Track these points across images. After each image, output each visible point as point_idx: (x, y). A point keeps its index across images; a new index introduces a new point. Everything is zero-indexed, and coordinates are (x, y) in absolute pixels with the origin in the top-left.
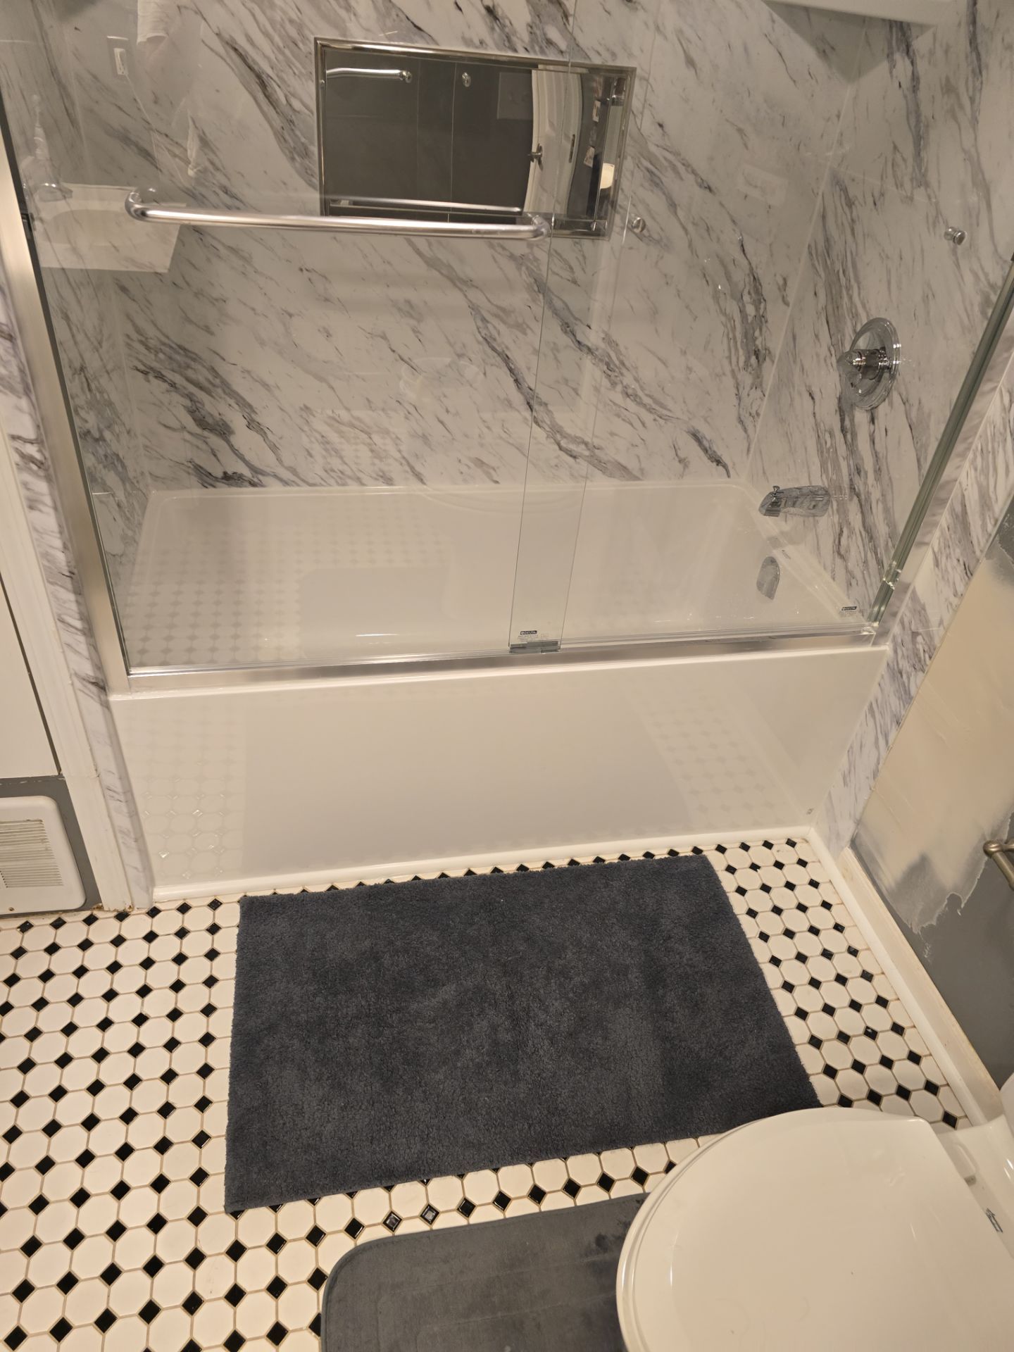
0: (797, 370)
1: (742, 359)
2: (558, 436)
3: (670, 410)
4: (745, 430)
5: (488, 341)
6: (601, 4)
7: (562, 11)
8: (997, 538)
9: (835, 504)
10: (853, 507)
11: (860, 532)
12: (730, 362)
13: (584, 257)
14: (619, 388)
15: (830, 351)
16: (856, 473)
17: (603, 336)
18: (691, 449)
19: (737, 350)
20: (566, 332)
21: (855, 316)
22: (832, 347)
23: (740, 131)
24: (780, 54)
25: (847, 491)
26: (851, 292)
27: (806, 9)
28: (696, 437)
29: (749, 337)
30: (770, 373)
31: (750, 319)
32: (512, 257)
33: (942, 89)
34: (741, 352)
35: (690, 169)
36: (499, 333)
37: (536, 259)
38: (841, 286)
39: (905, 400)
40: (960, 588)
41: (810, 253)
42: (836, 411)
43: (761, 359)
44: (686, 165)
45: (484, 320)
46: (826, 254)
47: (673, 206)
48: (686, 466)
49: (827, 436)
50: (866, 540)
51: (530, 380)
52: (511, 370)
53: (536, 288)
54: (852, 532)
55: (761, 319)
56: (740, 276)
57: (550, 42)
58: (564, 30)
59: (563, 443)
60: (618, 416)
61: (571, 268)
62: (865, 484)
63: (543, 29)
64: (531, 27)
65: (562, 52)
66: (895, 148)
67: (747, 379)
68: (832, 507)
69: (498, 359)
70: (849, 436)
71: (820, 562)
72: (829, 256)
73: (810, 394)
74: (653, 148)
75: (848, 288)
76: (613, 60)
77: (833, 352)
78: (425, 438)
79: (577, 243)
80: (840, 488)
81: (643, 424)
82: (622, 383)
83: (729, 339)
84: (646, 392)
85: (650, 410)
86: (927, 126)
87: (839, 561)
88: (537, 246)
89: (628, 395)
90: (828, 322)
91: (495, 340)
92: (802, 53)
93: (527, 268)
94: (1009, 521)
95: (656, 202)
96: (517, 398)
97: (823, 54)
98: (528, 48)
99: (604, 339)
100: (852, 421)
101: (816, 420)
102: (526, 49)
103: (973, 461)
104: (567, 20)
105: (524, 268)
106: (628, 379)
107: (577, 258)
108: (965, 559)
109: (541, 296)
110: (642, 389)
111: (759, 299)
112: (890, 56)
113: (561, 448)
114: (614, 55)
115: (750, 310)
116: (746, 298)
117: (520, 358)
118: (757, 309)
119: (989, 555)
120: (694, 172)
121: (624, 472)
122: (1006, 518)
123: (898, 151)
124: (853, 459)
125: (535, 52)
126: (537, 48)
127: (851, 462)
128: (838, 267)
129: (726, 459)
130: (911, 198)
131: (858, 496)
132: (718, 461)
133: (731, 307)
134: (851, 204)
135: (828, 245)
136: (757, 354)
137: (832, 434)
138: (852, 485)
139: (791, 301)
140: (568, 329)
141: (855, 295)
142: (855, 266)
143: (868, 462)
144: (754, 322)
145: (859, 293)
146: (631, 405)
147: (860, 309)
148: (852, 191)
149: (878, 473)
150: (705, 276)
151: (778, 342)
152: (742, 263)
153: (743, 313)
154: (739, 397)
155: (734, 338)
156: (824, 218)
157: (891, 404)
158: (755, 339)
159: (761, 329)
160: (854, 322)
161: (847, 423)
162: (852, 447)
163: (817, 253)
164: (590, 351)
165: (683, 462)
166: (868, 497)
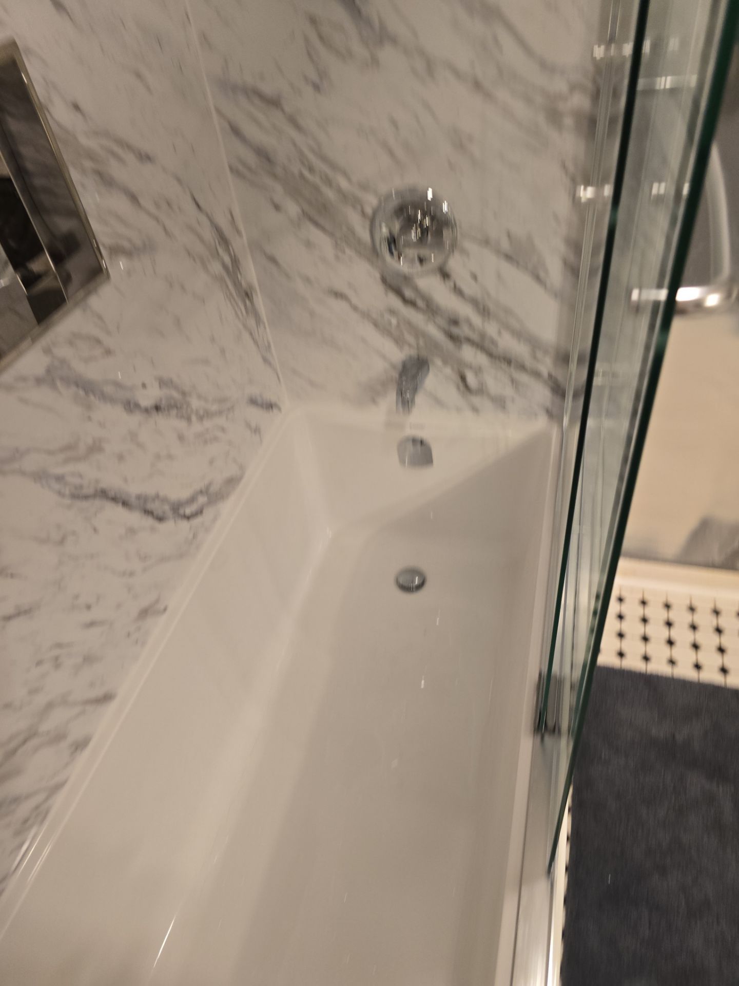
0: (300, 286)
1: (242, 307)
2: (181, 511)
3: (230, 399)
4: (270, 365)
5: (78, 495)
9: (438, 361)
12: (239, 318)
13: (100, 318)
14: (194, 418)
16: (452, 326)
17: (157, 383)
18: (255, 415)
19: (237, 304)
20: (131, 411)
21: (356, 203)
22: (339, 244)
25: (449, 344)
26: (334, 185)
28: (253, 402)
29: (237, 284)
30: (259, 301)
31: (230, 267)
32: (39, 381)
34: (240, 302)
35: (124, 146)
36: (80, 476)
37: (63, 362)
38: (314, 185)
41: (238, 173)
42: (386, 292)
43: (250, 295)
44: (119, 142)
45: (60, 479)
46: (267, 165)
47: (134, 199)
48: (260, 433)
49: (387, 316)
50: (504, 366)
51: (133, 489)
52: (114, 499)
53: (81, 393)
55: (235, 261)
56: (208, 234)
59: (188, 511)
60: (206, 443)
61: (97, 340)
62: (472, 327)
66: (313, 19)
67: (252, 322)
68: (435, 365)
69: (98, 502)
70: (420, 303)
71: (449, 410)
72: (273, 164)
73: (336, 295)
74: (84, 141)
75: (329, 182)
77: (343, 246)
78: (89, 659)
80: (437, 346)
81: (223, 430)
82: (192, 411)
83: (229, 299)
84: (211, 401)
85: (220, 413)
88: (54, 345)
89: (202, 418)
90: (317, 225)
91: (81, 487)
93: (62, 379)
95: (119, 203)
96: (134, 518)
99: (160, 385)
100: (416, 289)
101: (361, 312)
105: (59, 383)
106: (195, 403)
107: (96, 325)
109: (91, 396)
110: (207, 401)
111: (224, 241)
113: (188, 518)
115: (227, 259)
116: (221, 251)
117: (111, 480)
118: (230, 255)
120: (130, 148)
121: (232, 482)
123: (320, 21)
124: (438, 317)
127: (439, 321)
129: (273, 399)
130: (375, 61)
131: (469, 340)
132: (270, 406)
133: (216, 268)
134: (274, 102)
135: (264, 155)
136: (247, 295)
137: (392, 312)
138: (452, 337)
139: (241, 227)
140: (131, 406)
141: (344, 183)
142: (324, 159)
143: (464, 310)
144: (234, 268)
145: (349, 179)
146: (208, 424)
147: (359, 193)
148: (268, 89)
149: (484, 312)
150: (189, 254)
151: (251, 272)
152: (203, 219)
153: (225, 266)
154: (255, 342)
155: (231, 294)
156: (236, 131)
157: (464, 252)
158: (241, 284)
159: (239, 269)
160: (359, 207)
161: (408, 293)
162: (431, 309)
163: (250, 169)
164: (157, 408)
165: (257, 431)
166: (483, 336)
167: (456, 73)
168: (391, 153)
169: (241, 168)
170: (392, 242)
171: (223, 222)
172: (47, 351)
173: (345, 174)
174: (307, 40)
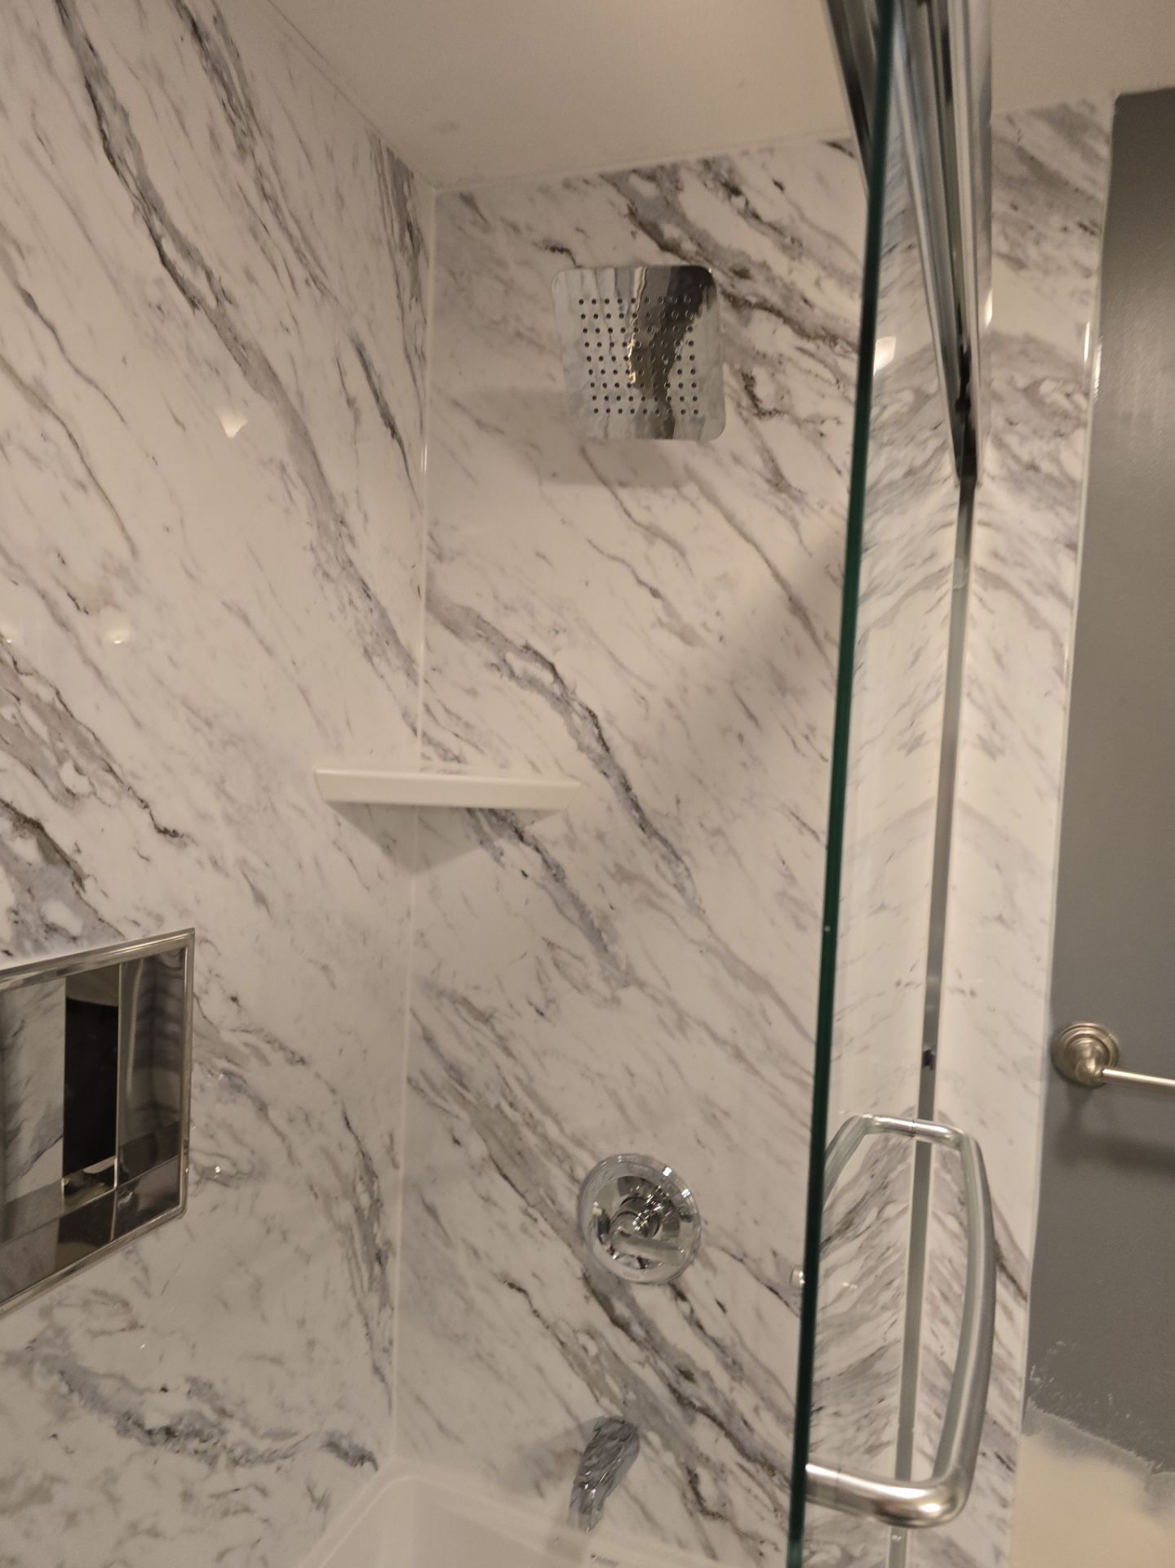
0: (461, 1258)
1: (366, 1276)
3: (295, 1434)
4: (383, 1379)
6: (135, 849)
7: (71, 872)
8: (1030, 1403)
9: (654, 1438)
10: (704, 1435)
11: (742, 1467)
12: (355, 1294)
13: (145, 1270)
14: (223, 1460)
15: (530, 1216)
16: (681, 1379)
17: (187, 1387)
18: (329, 1473)
19: (359, 1270)
20: (123, 1432)
21: (564, 1158)
22: (531, 1210)
23: (325, 968)
24: (351, 861)
25: (675, 1410)
26: (540, 1129)
27: (367, 805)
28: (333, 1445)
29: (368, 1238)
30: (396, 1268)
31: (366, 1213)
32: (10, 1360)
33: (613, 876)
34: (364, 1267)
35: (276, 1045)
37: (60, 1332)
38: (513, 1125)
39: (739, 1256)
40: (1007, 1491)
41: (417, 1089)
42: (586, 1298)
43: (383, 1259)
44: (271, 1041)
46: (458, 1087)
47: (262, 1108)
48: (327, 1506)
49: (584, 1339)
50: (763, 1475)
53: (64, 1389)
54: (720, 1472)
55: (377, 1203)
56: (349, 1162)
57: (51, 929)
58: (79, 903)
60: (226, 1513)
61: (126, 1304)
62: (714, 1391)
63: (39, 911)
64: (16, 913)
65: (74, 939)
66: (550, 945)
67: (373, 1301)
68: (649, 1443)
70: (637, 1329)
71: (664, 1540)
72: (465, 1087)
73: (512, 1286)
74: (226, 1036)
75: (532, 1124)
76: (159, 927)
77: (536, 1214)
79: (129, 1252)
80: (655, 1409)
81: (263, 1492)
82: (224, 1447)
83: (349, 1260)
84: (262, 1432)
85: (267, 1458)
86: (605, 918)
87: (711, 1527)
88: (60, 1304)
89: (235, 1462)
90: (506, 1177)
92: (370, 852)
93: (45, 1361)
94: (1037, 1374)
95: (240, 1113)
97: (387, 849)
98: (11, 950)
99: (189, 1392)
100: (632, 1304)
101: (544, 1322)
102: (7, 953)
103: (935, 1311)
104: (81, 885)
105: (37, 1369)
106: (235, 1433)
107: (134, 1280)
108: (996, 1449)
109: (75, 1397)
110: (254, 1431)
111: (370, 1174)
112: (484, 842)
114: (159, 919)
115: (365, 1200)
116: (360, 1187)
118: (371, 1194)
119: (1028, 1427)
120: (282, 1048)
122: (1032, 1372)
123: (559, 947)
124: (661, 1358)
125: (25, 953)
126: (28, 945)
127: (662, 1365)
128: (494, 1098)
129: (370, 1446)
130: (616, 1001)
131: (705, 1411)
132: (362, 1458)
133: (345, 1211)
134: (485, 1018)
135: (456, 1073)
136: (380, 1258)
137: (592, 1334)
138: (681, 1400)
139: (401, 1159)
140: (129, 1423)
141: (552, 1131)
142: (533, 1095)
143: (704, 1358)
144: (370, 1215)
145: (562, 1130)
146: (243, 1475)
147: (572, 1149)
148: (480, 1001)
149: (734, 1367)
150: (312, 1188)
151: (395, 1224)
152: (349, 1141)
153: (358, 1210)
154: (369, 1336)
155: (355, 1255)
156: (428, 1039)
157: (709, 1265)
158: (374, 1237)
159: (378, 1219)
160: (567, 1169)
161: (621, 1309)
162: (652, 1343)
163: (433, 1087)
164: (169, 1432)
165: (322, 1503)
166: (730, 1408)
167: (714, 1036)
168: (621, 1108)
169: (423, 1085)
170: (604, 1226)
171: (375, 1148)
172: (45, 1313)
173: (557, 1121)
174: (539, 961)
